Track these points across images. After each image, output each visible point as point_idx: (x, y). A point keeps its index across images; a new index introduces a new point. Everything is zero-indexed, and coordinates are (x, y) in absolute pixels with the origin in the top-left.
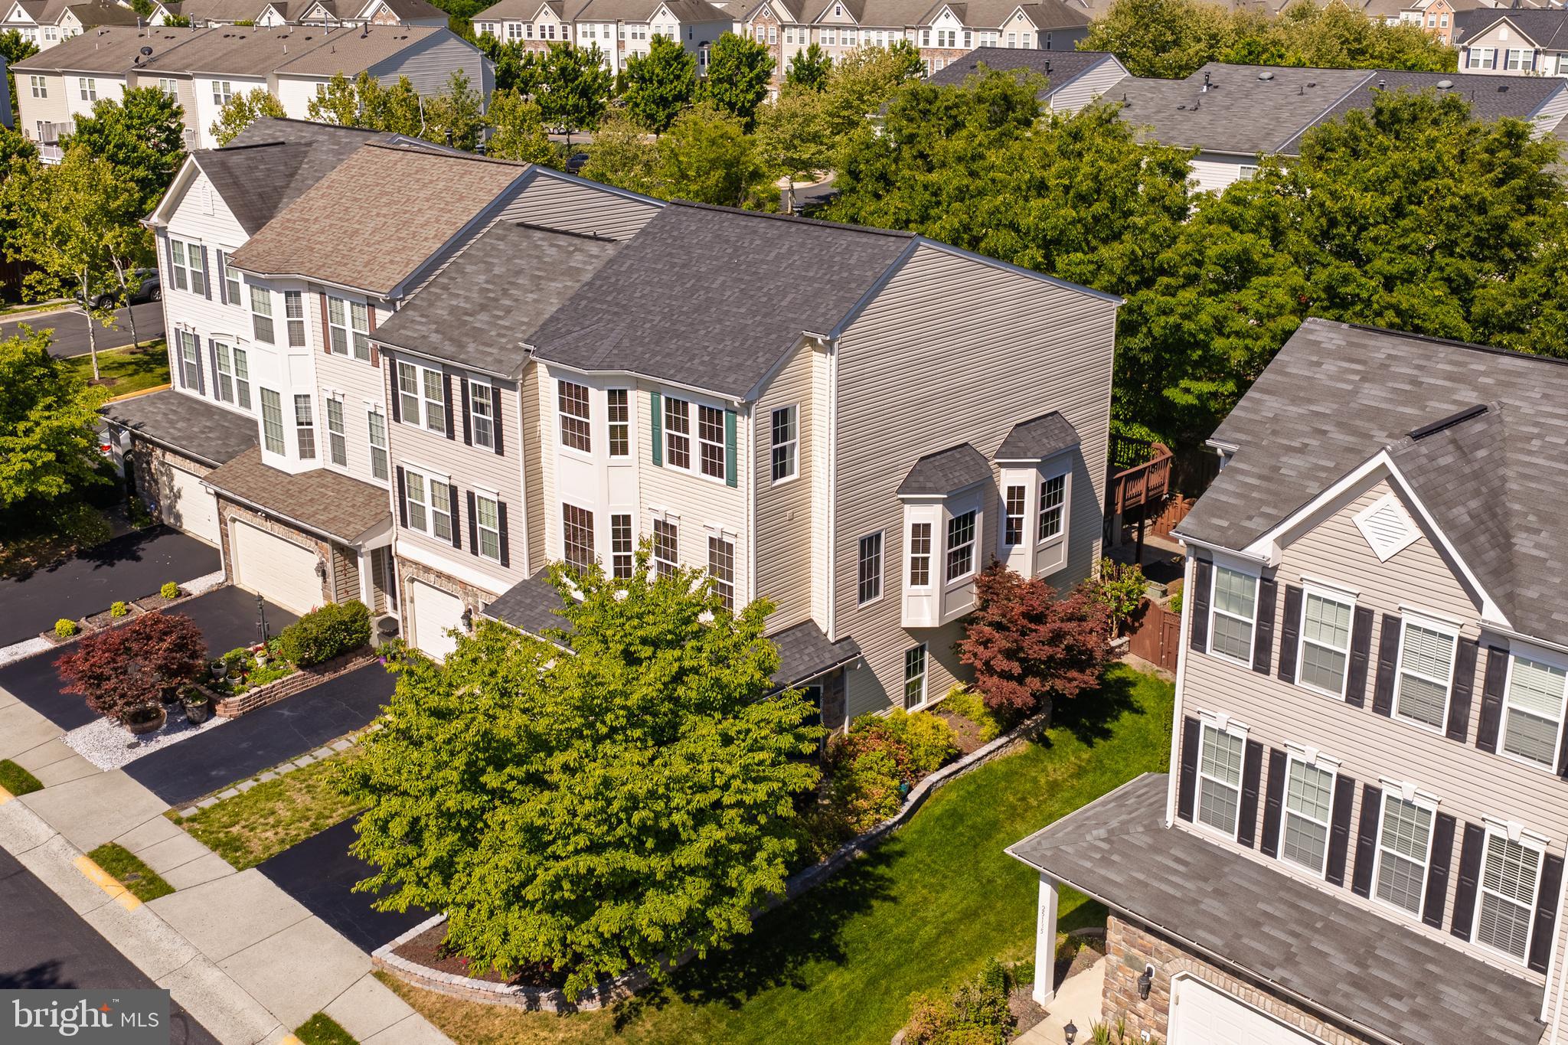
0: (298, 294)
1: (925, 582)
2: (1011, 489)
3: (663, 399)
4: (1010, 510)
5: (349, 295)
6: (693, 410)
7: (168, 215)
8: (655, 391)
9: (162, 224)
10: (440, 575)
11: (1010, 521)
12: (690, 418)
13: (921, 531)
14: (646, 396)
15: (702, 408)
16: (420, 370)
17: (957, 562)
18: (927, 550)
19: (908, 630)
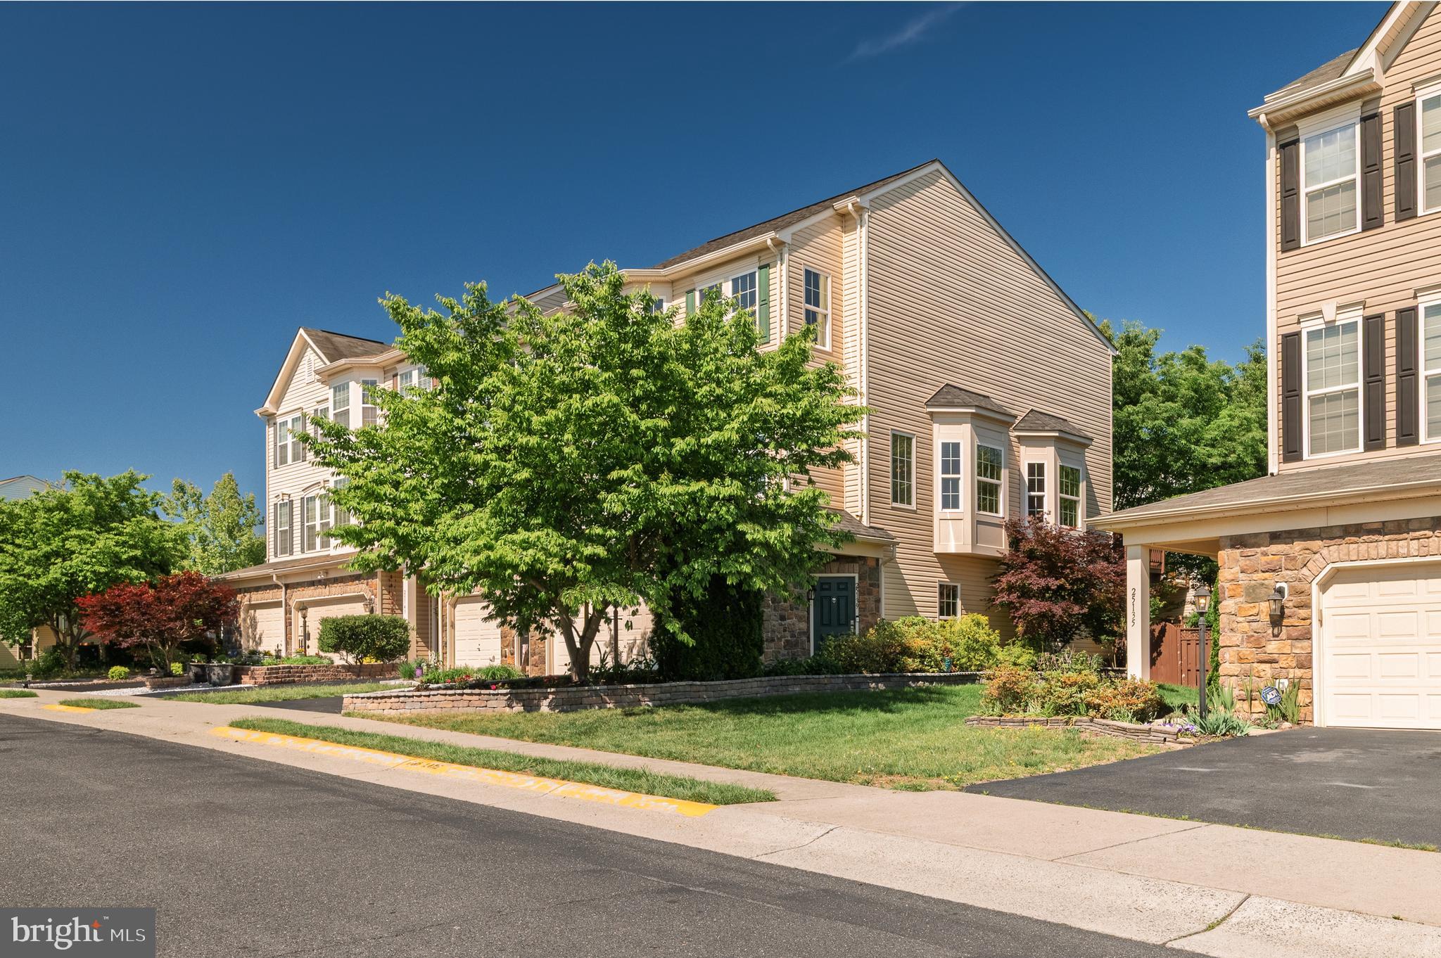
0: (374, 383)
1: (956, 505)
2: (1031, 466)
3: (697, 294)
4: (1031, 488)
7: (278, 402)
8: (689, 289)
9: (272, 410)
11: (1031, 499)
13: (951, 450)
15: (735, 281)
17: (986, 496)
18: (957, 471)
19: (938, 555)
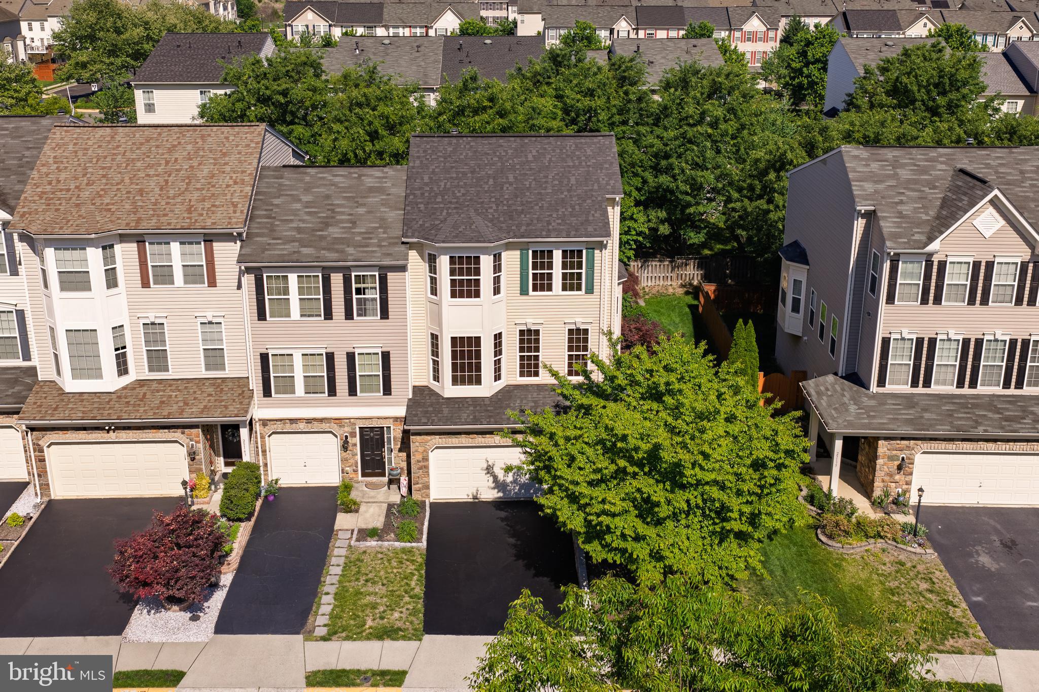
0: (112, 246)
3: (530, 252)
5: (174, 236)
6: (557, 255)
8: (523, 248)
10: (309, 421)
12: (554, 260)
14: (517, 254)
15: (564, 252)
16: (293, 278)
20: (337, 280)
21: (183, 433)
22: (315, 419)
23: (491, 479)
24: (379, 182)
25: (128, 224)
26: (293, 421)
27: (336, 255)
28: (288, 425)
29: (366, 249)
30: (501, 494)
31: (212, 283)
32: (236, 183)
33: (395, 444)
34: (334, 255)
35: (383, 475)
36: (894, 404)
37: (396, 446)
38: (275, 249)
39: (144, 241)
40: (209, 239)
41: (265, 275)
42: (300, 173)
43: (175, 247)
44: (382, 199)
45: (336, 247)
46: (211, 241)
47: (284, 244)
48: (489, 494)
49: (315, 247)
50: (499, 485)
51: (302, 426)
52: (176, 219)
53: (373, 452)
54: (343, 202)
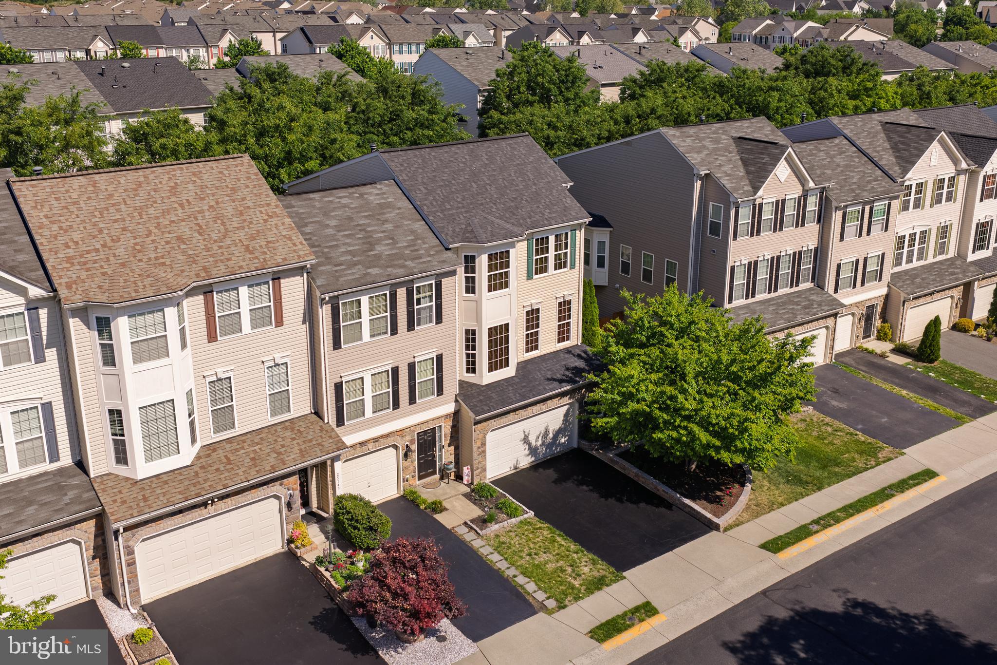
0: (182, 303)
3: (534, 241)
5: (243, 280)
6: (552, 239)
8: (530, 239)
10: (376, 440)
12: (550, 244)
14: (525, 244)
15: (556, 236)
16: (365, 300)
20: (402, 293)
21: (281, 485)
22: (382, 437)
23: (527, 447)
24: (382, 199)
25: (198, 275)
26: (362, 444)
27: (402, 270)
28: (358, 450)
29: (421, 260)
30: (533, 459)
31: (279, 323)
32: (271, 217)
33: (445, 440)
34: (401, 271)
35: (434, 473)
36: (744, 314)
37: (445, 441)
38: (346, 275)
39: (212, 291)
40: (277, 278)
41: (340, 302)
42: (305, 200)
43: (244, 291)
44: (397, 214)
45: (396, 263)
46: (279, 278)
47: (349, 268)
48: (525, 462)
49: (378, 267)
50: (533, 451)
51: (371, 446)
52: (241, 261)
53: (426, 454)
54: (367, 221)
